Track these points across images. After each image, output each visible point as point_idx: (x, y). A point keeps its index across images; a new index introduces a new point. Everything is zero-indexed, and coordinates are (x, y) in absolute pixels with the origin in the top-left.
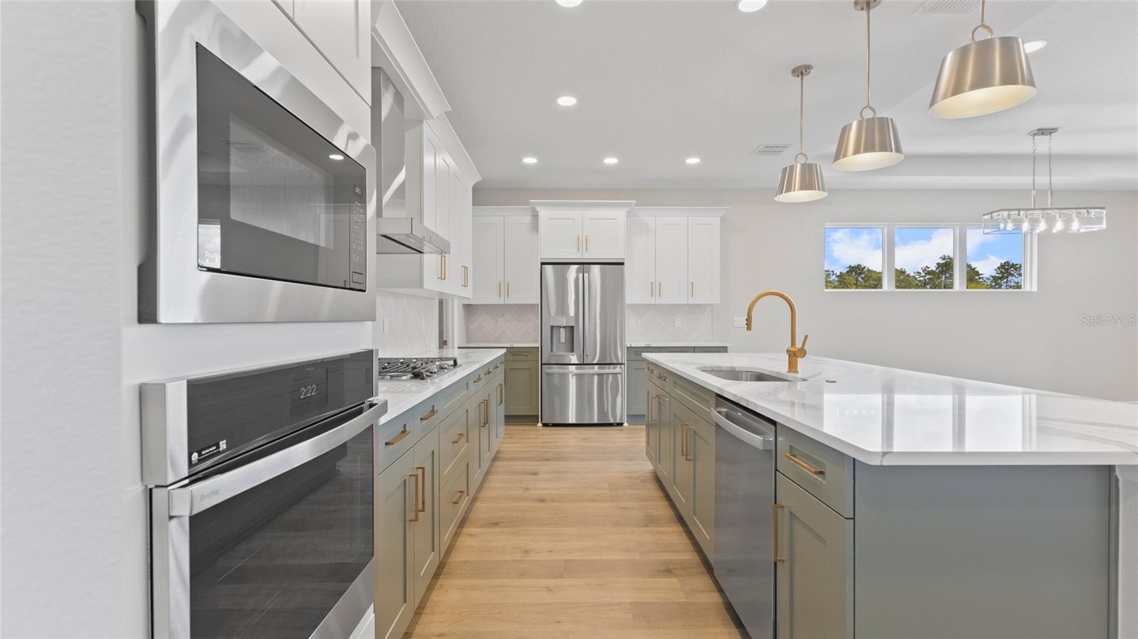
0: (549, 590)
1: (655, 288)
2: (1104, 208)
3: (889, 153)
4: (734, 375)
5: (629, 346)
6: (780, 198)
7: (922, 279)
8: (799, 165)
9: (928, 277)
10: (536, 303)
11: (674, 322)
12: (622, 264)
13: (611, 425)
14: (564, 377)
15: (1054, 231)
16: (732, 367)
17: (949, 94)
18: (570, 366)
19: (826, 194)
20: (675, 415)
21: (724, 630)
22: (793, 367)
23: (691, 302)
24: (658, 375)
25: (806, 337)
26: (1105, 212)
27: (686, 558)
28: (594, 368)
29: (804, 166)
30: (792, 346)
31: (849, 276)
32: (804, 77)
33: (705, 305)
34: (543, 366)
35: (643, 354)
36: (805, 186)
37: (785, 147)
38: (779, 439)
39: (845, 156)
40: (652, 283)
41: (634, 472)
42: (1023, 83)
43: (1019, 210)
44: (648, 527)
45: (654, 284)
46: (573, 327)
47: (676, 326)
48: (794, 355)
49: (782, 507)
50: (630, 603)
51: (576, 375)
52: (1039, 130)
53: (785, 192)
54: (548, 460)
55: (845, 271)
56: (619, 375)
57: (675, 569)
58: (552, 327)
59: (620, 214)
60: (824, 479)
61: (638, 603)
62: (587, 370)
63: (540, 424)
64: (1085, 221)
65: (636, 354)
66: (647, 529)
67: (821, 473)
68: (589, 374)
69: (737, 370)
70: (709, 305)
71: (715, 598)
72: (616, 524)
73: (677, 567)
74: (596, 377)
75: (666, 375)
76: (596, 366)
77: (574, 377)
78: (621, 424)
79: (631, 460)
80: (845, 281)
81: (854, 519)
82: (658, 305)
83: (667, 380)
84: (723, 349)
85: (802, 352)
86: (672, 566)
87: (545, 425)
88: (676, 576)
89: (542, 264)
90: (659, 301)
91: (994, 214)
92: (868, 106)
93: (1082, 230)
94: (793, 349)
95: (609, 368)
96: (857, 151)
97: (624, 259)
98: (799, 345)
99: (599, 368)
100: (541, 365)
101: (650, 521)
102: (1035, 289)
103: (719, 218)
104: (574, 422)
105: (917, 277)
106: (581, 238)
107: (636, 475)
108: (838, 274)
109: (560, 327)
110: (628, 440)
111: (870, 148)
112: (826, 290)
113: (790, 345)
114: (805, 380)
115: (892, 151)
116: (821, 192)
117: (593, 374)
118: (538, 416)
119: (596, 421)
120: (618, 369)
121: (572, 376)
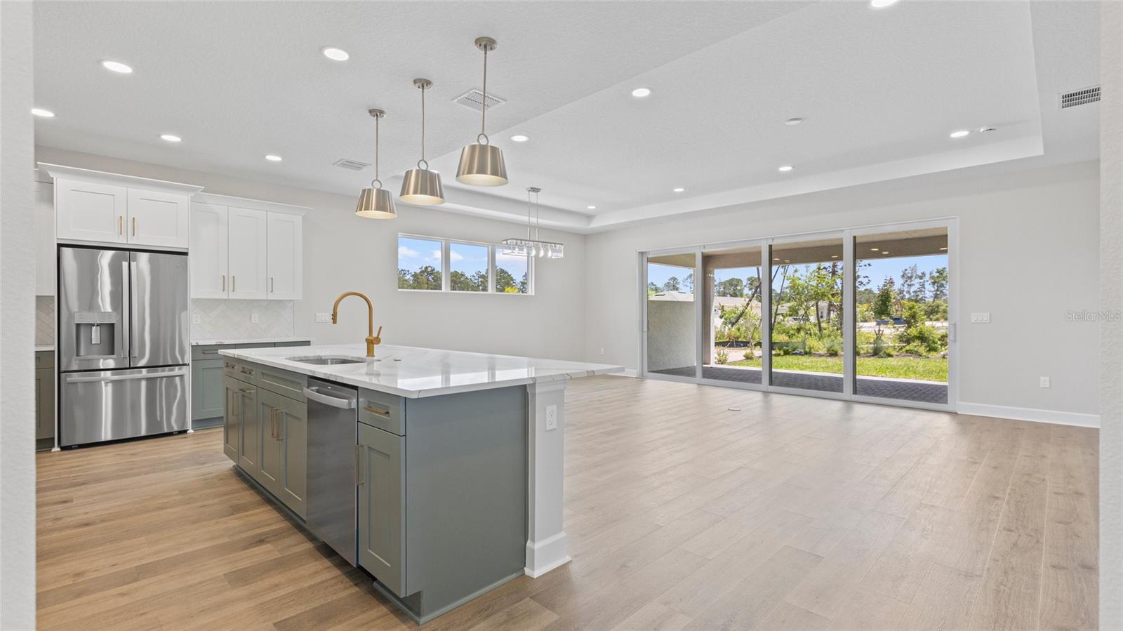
0: (123, 595)
1: (227, 282)
2: (562, 244)
3: (436, 198)
4: (321, 361)
5: (194, 344)
6: (359, 213)
7: (476, 281)
8: (375, 190)
9: (480, 280)
10: (52, 295)
11: (251, 318)
12: (186, 254)
13: (170, 434)
14: (93, 387)
15: (540, 256)
16: (319, 356)
17: (466, 172)
18: (102, 372)
19: (396, 216)
20: (263, 404)
21: (317, 563)
22: (370, 352)
23: (271, 297)
24: (241, 369)
25: (381, 328)
26: (562, 246)
27: (277, 527)
28: (141, 372)
29: (379, 191)
30: (370, 335)
31: (421, 275)
32: (379, 119)
33: (286, 301)
34: (63, 375)
35: (219, 350)
36: (379, 208)
37: (365, 165)
38: (360, 400)
39: (408, 193)
40: (224, 277)
41: (211, 473)
42: (501, 176)
43: (521, 240)
44: (234, 514)
45: (226, 278)
46: (113, 325)
47: (253, 322)
48: (371, 342)
49: (363, 446)
50: (224, 574)
51: (113, 382)
52: (532, 188)
53: (365, 210)
54: (83, 484)
55: (418, 271)
56: (177, 379)
57: (268, 537)
58: (78, 325)
59: (183, 199)
60: (389, 416)
61: (232, 572)
62: (128, 375)
63: (56, 449)
64: (553, 251)
65: (204, 353)
66: (232, 516)
67: (387, 413)
68: (132, 380)
69: (323, 358)
70: (290, 301)
71: (309, 545)
72: (194, 522)
73: (269, 536)
74: (143, 384)
75: (249, 367)
76: (144, 370)
77: (110, 385)
78: (185, 432)
79: (203, 464)
80: (419, 280)
81: (405, 435)
82: (230, 300)
83: (253, 373)
84: (307, 343)
85: (378, 340)
86: (264, 537)
87: (63, 449)
88: (269, 542)
89: (60, 246)
90: (233, 296)
91: (509, 241)
92: (423, 160)
93: (553, 257)
94: (371, 338)
95: (163, 371)
96: (415, 192)
97: (188, 249)
98: (375, 335)
99: (148, 372)
100: (59, 372)
101: (236, 509)
102: (533, 294)
103: (301, 217)
104: (109, 438)
105: (473, 279)
106: (124, 218)
107: (213, 475)
108: (413, 274)
109: (93, 325)
110: (197, 446)
111: (424, 192)
112: (399, 290)
113: (368, 335)
114: (379, 361)
115: (437, 196)
116: (391, 214)
117: (140, 380)
118: (53, 439)
119: (143, 433)
120: (177, 371)
121: (106, 383)
